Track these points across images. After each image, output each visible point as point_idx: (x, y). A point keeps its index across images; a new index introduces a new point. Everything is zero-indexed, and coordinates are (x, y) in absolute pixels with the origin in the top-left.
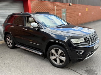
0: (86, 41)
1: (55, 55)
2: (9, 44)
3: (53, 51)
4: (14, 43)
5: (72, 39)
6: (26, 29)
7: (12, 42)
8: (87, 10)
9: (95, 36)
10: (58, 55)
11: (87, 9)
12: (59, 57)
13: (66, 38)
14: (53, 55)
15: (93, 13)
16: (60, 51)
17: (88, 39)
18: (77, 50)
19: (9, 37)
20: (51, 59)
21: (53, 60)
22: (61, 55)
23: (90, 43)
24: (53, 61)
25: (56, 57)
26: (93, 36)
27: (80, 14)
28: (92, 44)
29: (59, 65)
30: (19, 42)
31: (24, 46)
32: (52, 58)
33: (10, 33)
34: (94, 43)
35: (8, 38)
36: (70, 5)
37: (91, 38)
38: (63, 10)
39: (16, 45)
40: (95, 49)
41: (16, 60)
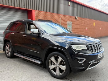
0: (88, 49)
1: (54, 64)
2: (8, 53)
3: (53, 59)
4: (13, 51)
5: (73, 45)
6: (26, 36)
7: (10, 51)
8: (94, 25)
9: (99, 45)
10: (58, 64)
11: (94, 23)
12: (59, 66)
13: (67, 44)
14: (53, 64)
15: (101, 28)
16: (60, 59)
17: (91, 46)
18: (78, 58)
19: (8, 45)
20: (50, 69)
21: (52, 69)
22: (61, 64)
23: (93, 52)
24: (52, 71)
25: (56, 66)
26: (96, 44)
27: (87, 28)
28: (95, 53)
29: (59, 75)
30: (18, 51)
31: (23, 55)
32: (52, 67)
33: (9, 41)
34: (98, 52)
35: (7, 47)
36: (76, 19)
37: (94, 46)
38: (69, 23)
39: (14, 54)
40: (98, 58)
41: (12, 69)
